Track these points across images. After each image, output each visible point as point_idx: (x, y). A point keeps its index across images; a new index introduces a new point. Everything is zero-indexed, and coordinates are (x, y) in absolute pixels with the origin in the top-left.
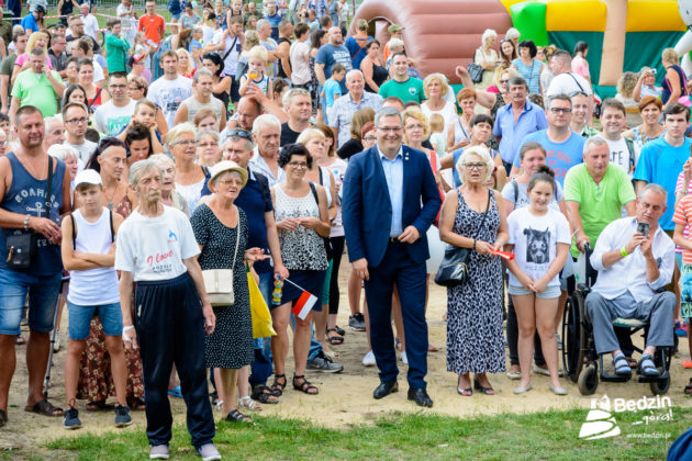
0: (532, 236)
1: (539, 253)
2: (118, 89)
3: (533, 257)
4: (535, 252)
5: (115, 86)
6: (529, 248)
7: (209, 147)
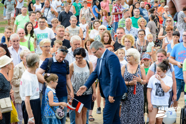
0: (158, 86)
1: (160, 92)
2: (42, 23)
3: (158, 94)
4: (159, 92)
5: (41, 22)
6: (157, 90)
7: (67, 36)
